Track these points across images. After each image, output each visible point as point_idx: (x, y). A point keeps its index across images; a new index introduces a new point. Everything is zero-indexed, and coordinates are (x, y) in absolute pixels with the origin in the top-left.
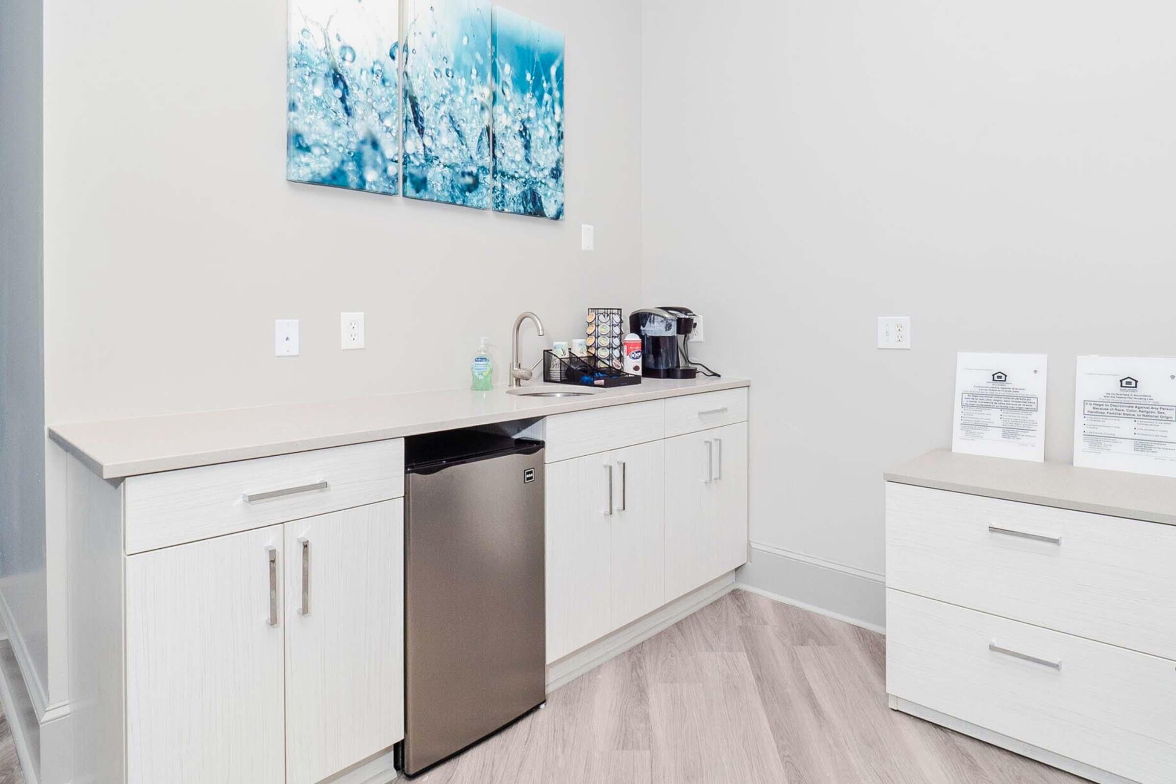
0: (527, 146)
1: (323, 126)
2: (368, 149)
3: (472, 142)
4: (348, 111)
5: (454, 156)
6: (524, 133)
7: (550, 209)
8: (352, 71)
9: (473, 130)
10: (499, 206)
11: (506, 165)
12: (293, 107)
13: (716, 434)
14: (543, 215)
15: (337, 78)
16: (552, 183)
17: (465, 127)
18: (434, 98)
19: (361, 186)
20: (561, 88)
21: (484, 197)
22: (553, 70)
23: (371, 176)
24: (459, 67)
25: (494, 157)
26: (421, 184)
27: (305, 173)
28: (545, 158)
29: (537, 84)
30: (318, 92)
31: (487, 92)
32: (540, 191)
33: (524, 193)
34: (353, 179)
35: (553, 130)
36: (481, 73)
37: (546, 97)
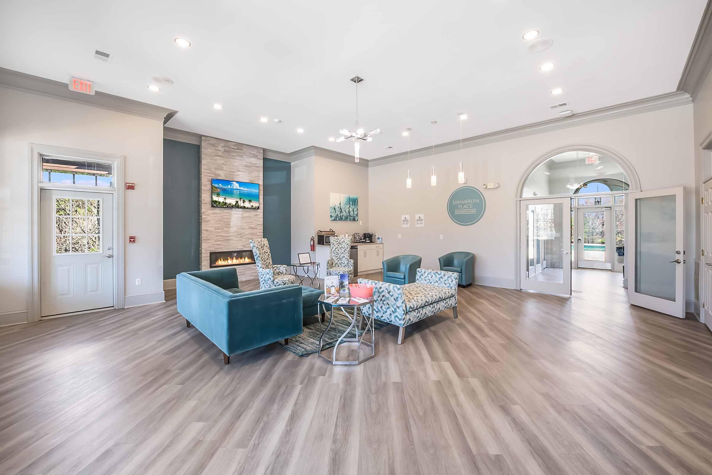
0: (353, 212)
1: (333, 214)
2: (337, 216)
3: (347, 213)
4: (336, 212)
5: (345, 215)
6: (353, 211)
7: (356, 220)
8: (336, 208)
9: (347, 212)
10: (350, 220)
11: (351, 215)
12: (331, 213)
13: (378, 250)
14: (355, 220)
15: (335, 209)
16: (356, 216)
17: (346, 211)
18: (343, 208)
19: (337, 220)
20: (357, 203)
21: (348, 219)
22: (357, 201)
23: (338, 219)
24: (346, 204)
25: (349, 214)
26: (342, 219)
27: (332, 219)
28: (356, 213)
29: (355, 203)
30: (333, 211)
31: (349, 206)
32: (355, 218)
33: (353, 218)
34: (336, 219)
35: (357, 209)
36: (348, 204)
37: (356, 205)
